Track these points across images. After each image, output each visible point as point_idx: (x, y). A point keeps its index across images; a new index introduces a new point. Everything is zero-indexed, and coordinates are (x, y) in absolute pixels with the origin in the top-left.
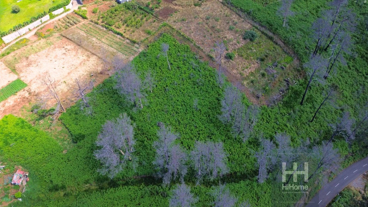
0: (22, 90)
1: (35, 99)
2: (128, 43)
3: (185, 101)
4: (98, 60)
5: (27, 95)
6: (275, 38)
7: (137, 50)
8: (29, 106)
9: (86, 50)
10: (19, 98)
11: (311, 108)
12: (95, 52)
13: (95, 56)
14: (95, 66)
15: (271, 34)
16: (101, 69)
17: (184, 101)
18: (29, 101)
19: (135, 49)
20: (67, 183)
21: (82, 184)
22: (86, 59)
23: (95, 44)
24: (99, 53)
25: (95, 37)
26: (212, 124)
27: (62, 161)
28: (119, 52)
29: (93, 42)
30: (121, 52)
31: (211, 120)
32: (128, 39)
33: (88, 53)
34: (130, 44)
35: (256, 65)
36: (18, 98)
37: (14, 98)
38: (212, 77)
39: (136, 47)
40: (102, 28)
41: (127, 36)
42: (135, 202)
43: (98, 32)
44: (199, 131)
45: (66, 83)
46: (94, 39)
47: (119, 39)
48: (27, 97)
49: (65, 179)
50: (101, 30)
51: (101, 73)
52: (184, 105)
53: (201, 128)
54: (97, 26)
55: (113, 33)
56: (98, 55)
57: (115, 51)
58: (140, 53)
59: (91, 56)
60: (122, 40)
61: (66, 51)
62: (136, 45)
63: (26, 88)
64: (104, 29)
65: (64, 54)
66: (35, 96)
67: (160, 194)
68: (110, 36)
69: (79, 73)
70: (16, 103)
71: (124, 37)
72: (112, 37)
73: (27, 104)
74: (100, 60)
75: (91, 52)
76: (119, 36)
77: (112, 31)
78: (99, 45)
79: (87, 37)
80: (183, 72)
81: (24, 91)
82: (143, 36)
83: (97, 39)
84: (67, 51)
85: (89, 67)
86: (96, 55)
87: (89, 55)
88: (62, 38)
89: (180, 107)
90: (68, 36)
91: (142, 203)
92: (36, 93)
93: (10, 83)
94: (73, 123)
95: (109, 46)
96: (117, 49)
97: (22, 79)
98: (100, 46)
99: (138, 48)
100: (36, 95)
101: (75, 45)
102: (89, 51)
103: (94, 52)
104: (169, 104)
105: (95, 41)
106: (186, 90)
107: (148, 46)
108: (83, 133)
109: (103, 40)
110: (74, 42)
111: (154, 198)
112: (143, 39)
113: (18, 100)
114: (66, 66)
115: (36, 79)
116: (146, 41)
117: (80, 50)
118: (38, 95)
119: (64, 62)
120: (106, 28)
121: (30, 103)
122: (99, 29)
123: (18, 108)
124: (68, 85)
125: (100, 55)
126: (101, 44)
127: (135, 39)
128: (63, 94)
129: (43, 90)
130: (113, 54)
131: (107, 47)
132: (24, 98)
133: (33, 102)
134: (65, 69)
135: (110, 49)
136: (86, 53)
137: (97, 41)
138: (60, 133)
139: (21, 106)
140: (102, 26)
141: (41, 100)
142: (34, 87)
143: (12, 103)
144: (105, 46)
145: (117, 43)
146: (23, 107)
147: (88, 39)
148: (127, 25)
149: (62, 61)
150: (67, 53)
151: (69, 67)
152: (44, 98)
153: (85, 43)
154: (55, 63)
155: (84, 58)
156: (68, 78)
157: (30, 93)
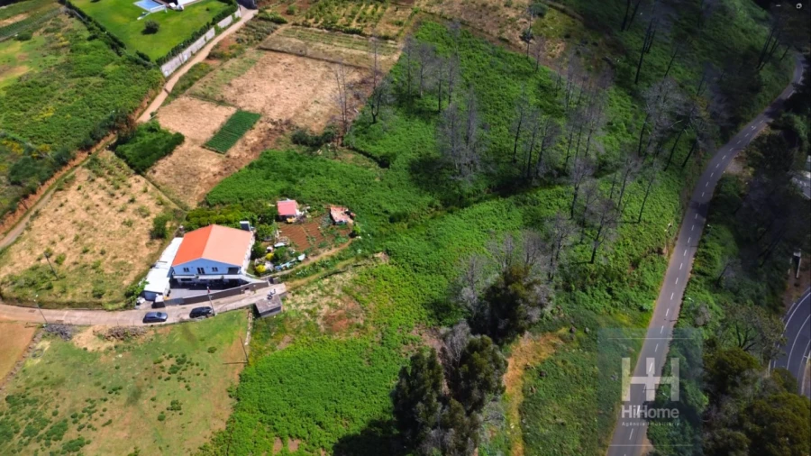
0: (258, 123)
1: (287, 129)
2: (375, 42)
3: (501, 94)
4: (346, 68)
5: (270, 126)
6: (568, 9)
7: (396, 47)
8: (286, 138)
9: (318, 59)
10: (261, 132)
12: (334, 59)
13: (338, 65)
15: (561, 6)
16: (360, 78)
17: (499, 95)
18: (282, 132)
19: (392, 46)
23: (327, 50)
24: (342, 60)
25: (320, 42)
26: (550, 116)
28: (372, 54)
29: (322, 48)
30: (374, 53)
31: (546, 111)
32: (371, 36)
33: (323, 62)
34: (380, 42)
35: (562, 44)
36: (259, 132)
37: (253, 133)
38: (519, 61)
39: (391, 44)
40: (320, 31)
41: (370, 33)
42: (503, 217)
43: (319, 36)
46: (320, 44)
47: (358, 38)
48: (273, 128)
50: (320, 33)
51: (363, 82)
52: (503, 98)
54: (310, 29)
55: (343, 34)
56: (341, 62)
57: (365, 53)
58: (404, 49)
59: (331, 65)
60: (363, 39)
61: (287, 66)
62: (390, 41)
63: (262, 119)
64: (325, 31)
65: (286, 70)
67: (528, 203)
68: (342, 38)
69: (329, 88)
70: (262, 138)
71: (364, 35)
72: (345, 38)
73: (282, 136)
74: (349, 68)
75: (327, 61)
76: (355, 36)
77: (339, 31)
78: (334, 50)
79: (307, 44)
80: (479, 60)
81: (261, 122)
82: (394, 29)
83: (324, 43)
86: (339, 63)
88: (263, 52)
90: (273, 48)
92: (284, 121)
93: (229, 117)
95: (350, 48)
96: (366, 50)
97: (247, 109)
98: (336, 51)
99: (396, 44)
100: (286, 124)
101: (296, 57)
102: (323, 60)
103: (331, 59)
105: (324, 46)
106: (496, 81)
107: (410, 39)
109: (336, 43)
110: (290, 53)
111: (523, 209)
112: (396, 32)
113: (263, 134)
114: (303, 83)
115: (268, 105)
116: (402, 34)
117: (308, 62)
118: (288, 123)
119: (295, 79)
120: (327, 29)
121: (284, 135)
122: (316, 32)
123: (271, 143)
124: (324, 104)
125: (345, 61)
126: (336, 49)
127: (383, 34)
128: (326, 116)
129: (291, 115)
130: (364, 57)
131: (349, 51)
132: (270, 129)
133: (289, 133)
134: (304, 87)
135: (354, 52)
136: (321, 63)
137: (326, 46)
138: (355, 160)
139: (273, 140)
140: (318, 27)
141: (297, 127)
142: (274, 116)
143: (256, 139)
144: (344, 50)
145: (360, 44)
146: (278, 141)
147: (311, 46)
148: (358, 21)
149: (291, 79)
150: (290, 68)
151: (309, 83)
152: (301, 125)
153: (309, 51)
154: (281, 82)
155: (323, 69)
156: (318, 97)
157: (274, 123)
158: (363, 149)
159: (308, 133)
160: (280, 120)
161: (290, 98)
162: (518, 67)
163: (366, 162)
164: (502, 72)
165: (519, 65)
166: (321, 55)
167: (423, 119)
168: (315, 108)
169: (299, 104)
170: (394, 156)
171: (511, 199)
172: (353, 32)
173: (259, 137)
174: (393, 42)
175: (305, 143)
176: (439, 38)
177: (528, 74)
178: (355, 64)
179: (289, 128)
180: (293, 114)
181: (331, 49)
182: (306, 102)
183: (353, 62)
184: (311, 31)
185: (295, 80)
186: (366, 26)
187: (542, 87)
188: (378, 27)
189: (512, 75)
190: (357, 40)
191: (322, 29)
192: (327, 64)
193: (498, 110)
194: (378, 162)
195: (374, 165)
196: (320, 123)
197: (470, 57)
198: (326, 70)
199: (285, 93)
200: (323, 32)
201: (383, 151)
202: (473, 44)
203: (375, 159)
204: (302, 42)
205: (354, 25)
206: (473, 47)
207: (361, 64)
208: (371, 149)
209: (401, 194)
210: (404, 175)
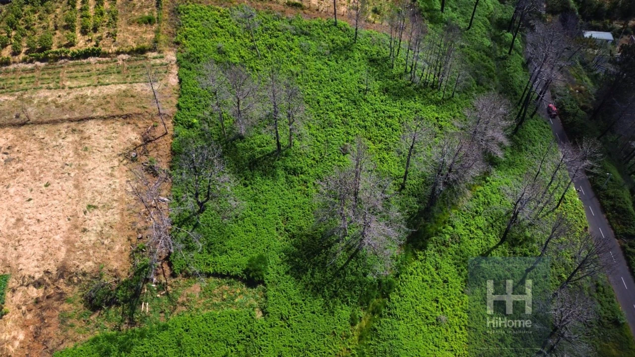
0: (9, 294)
1: (68, 285)
2: (129, 61)
3: (336, 90)
4: (108, 124)
5: (34, 292)
7: (164, 61)
8: (74, 307)
9: (55, 122)
10: (24, 314)
11: (453, 11)
12: (80, 113)
13: (92, 122)
14: (116, 138)
16: (138, 134)
17: (335, 93)
18: (61, 297)
19: (158, 61)
20: (330, 351)
21: (351, 331)
22: (78, 139)
23: (60, 101)
24: (93, 111)
25: (41, 88)
26: (402, 99)
27: (276, 330)
28: (135, 84)
29: (50, 99)
30: (137, 83)
31: (395, 94)
32: (118, 53)
33: (65, 125)
34: (136, 60)
36: (20, 315)
37: (9, 324)
38: (329, 32)
39: (154, 58)
40: (30, 66)
41: (115, 49)
42: (438, 283)
43: (33, 77)
44: (399, 120)
45: (95, 207)
46: (43, 93)
47: (99, 62)
48: (41, 294)
49: (319, 349)
50: (32, 70)
51: (147, 141)
52: (342, 97)
53: (399, 114)
54: (11, 67)
55: (71, 62)
56: (94, 115)
57: (124, 87)
58: (179, 63)
59: (80, 127)
60: (107, 62)
61: (6, 153)
62: (150, 55)
63: (12, 283)
64: (38, 63)
65: (7, 161)
66: (59, 278)
67: (450, 244)
68: (73, 69)
69: (98, 171)
70: (31, 328)
71: (105, 55)
72: (78, 68)
73: (66, 306)
74: (112, 121)
75: (70, 120)
76: (92, 60)
77: (62, 58)
78: (71, 96)
79: (20, 98)
80: (285, 48)
81: (14, 291)
82: (145, 32)
83: (50, 89)
84: (8, 151)
85: (107, 147)
86: (92, 118)
87: (74, 127)
89: (341, 105)
91: (447, 275)
92: (55, 272)
94: (214, 256)
95: (96, 86)
96: (122, 81)
98: (77, 98)
99: (162, 57)
100: (61, 276)
101: (13, 130)
102: (63, 121)
103: (77, 115)
104: (321, 111)
105: (52, 95)
106: (320, 73)
107: (178, 43)
108: (255, 255)
109: (68, 83)
111: (449, 256)
112: (151, 36)
113: (29, 316)
114: (50, 179)
115: (11, 249)
116: (162, 37)
117: (40, 132)
118: (63, 271)
119: (33, 174)
120: (42, 61)
121: (68, 301)
122: (24, 71)
123: (53, 331)
124: (106, 207)
125: (100, 112)
126: (74, 94)
127: (135, 46)
128: (120, 230)
129: (62, 255)
130: (125, 95)
131: (96, 91)
132: (37, 301)
133: (73, 292)
134: (56, 186)
135: (106, 90)
136: (63, 128)
137: (56, 93)
138: (206, 293)
139: (54, 321)
140: (24, 61)
141: (84, 274)
142: (31, 267)
143: (21, 337)
144: (88, 92)
145: (107, 73)
146: (63, 320)
147: (30, 101)
148: (84, 32)
149: (25, 177)
150: (13, 155)
151: (61, 174)
152: (88, 266)
153: (32, 112)
154: (12, 190)
155: (70, 138)
156: (89, 195)
157: (38, 284)
158: (211, 270)
159: (108, 279)
160: (47, 272)
161: (42, 217)
162: (332, 41)
163: (224, 288)
164: (319, 55)
165: (331, 37)
166: (55, 114)
167: (265, 174)
168: (95, 221)
169: (64, 225)
170: (262, 259)
171: (431, 250)
172: (86, 55)
173: (25, 326)
174: (155, 54)
175: (112, 302)
176: (217, 29)
177: (347, 47)
178: (118, 112)
179: (70, 282)
180: (64, 249)
181: (66, 97)
182: (75, 215)
183: (112, 109)
184: (15, 71)
185: (36, 178)
186: (100, 38)
187: (372, 61)
188: (120, 37)
189: (333, 57)
190: (99, 66)
191: (31, 62)
192: (73, 125)
193: (345, 116)
194: (244, 281)
195: (239, 288)
196: (117, 248)
197: (270, 47)
198: (76, 137)
199: (29, 211)
200: (36, 67)
201: (244, 261)
202: (265, 26)
203: (236, 277)
204: (12, 99)
205: (81, 43)
206: (267, 29)
207: (129, 109)
208: (224, 263)
209: (309, 326)
210: (292, 288)
